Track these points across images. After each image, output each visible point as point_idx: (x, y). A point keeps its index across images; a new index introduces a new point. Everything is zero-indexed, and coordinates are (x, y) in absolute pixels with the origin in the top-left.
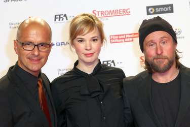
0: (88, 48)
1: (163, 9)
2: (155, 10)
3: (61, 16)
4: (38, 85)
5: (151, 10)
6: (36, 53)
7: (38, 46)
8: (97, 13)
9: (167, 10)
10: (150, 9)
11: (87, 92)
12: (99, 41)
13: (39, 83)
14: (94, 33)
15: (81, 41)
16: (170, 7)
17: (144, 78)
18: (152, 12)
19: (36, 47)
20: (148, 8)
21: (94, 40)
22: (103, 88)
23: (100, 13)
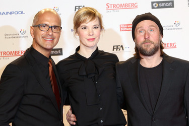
0: (91, 34)
1: (166, 5)
2: (159, 5)
3: (80, 7)
4: (49, 65)
5: (156, 5)
6: (50, 34)
7: (51, 27)
8: (110, 6)
9: (169, 5)
10: (154, 4)
11: (85, 73)
12: (99, 29)
13: (49, 63)
14: (95, 22)
15: (85, 28)
16: (171, 3)
17: (133, 63)
18: (156, 7)
19: (50, 28)
20: (153, 3)
21: (95, 28)
22: (98, 71)
23: (112, 6)
